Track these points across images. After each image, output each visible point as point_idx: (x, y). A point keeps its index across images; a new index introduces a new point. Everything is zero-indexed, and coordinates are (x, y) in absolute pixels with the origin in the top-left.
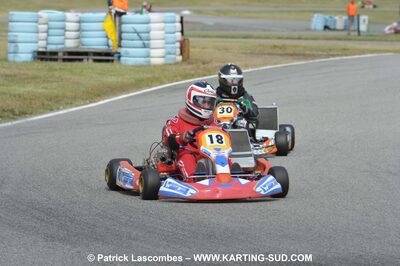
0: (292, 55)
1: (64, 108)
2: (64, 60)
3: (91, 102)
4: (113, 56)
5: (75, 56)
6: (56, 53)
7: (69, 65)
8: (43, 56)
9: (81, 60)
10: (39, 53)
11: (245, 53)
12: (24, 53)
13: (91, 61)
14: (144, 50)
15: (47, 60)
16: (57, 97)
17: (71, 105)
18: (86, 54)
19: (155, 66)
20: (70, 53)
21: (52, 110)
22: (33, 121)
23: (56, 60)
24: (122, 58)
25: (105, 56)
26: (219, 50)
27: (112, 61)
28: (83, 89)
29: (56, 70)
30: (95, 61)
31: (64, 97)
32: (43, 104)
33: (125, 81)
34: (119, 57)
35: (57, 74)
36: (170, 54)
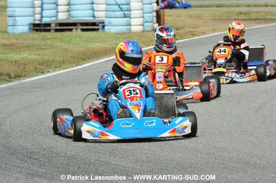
0: (254, 20)
1: (54, 71)
2: (56, 30)
3: (77, 65)
4: (98, 25)
5: (65, 27)
6: (49, 25)
7: (60, 34)
8: (38, 27)
9: (71, 30)
10: (35, 25)
11: (216, 20)
12: (22, 25)
13: (79, 30)
14: (125, 19)
15: (41, 31)
16: (48, 61)
17: (60, 67)
18: (75, 24)
19: (134, 33)
20: (61, 24)
21: (43, 73)
22: (25, 83)
23: (49, 30)
24: (106, 27)
25: (91, 26)
26: (192, 17)
27: (98, 30)
28: (71, 54)
29: (48, 39)
30: (83, 30)
31: (54, 61)
32: (36, 68)
33: (108, 46)
34: (104, 27)
35: (49, 42)
36: (147, 22)
